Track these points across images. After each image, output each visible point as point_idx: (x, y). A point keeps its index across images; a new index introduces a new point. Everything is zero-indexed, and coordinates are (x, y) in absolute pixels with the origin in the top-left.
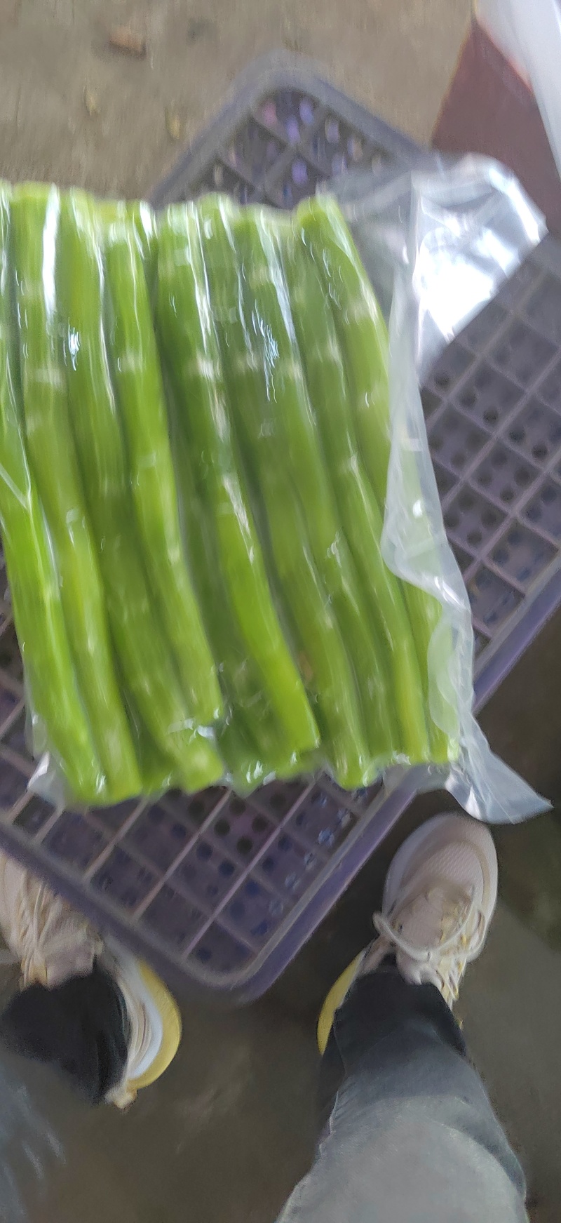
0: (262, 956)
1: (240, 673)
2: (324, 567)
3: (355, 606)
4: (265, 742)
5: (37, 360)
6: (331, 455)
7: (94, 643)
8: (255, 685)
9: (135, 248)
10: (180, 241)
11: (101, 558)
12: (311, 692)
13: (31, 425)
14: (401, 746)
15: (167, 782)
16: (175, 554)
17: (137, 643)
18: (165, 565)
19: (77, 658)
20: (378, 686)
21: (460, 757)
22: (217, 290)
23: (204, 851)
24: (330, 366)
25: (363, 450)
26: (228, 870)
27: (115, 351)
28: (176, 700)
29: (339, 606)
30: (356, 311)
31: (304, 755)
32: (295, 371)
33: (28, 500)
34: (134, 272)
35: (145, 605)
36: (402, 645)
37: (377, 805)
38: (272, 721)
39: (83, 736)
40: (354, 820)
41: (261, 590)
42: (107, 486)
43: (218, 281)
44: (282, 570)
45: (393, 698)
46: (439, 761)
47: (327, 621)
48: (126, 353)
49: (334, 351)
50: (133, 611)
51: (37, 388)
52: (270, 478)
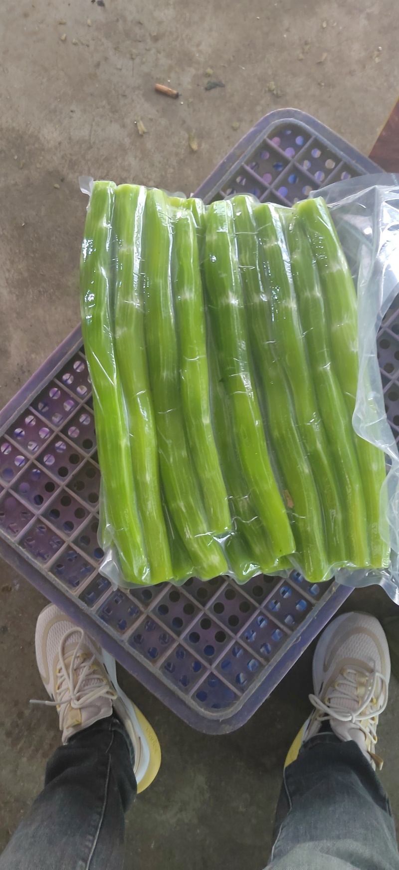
0: (244, 698)
1: (244, 501)
2: (305, 434)
3: (325, 460)
4: (257, 549)
5: (127, 292)
6: (313, 360)
7: (149, 477)
8: (255, 510)
9: (192, 224)
10: (220, 221)
11: (157, 419)
12: (291, 517)
13: (119, 333)
14: (350, 556)
15: (189, 573)
16: (206, 420)
17: (178, 477)
18: (200, 427)
19: (138, 486)
20: (337, 514)
21: (390, 566)
22: (243, 251)
23: (206, 623)
24: (315, 301)
25: (333, 358)
26: (221, 637)
27: (177, 288)
28: (201, 517)
29: (313, 459)
30: (335, 268)
31: (284, 559)
32: (293, 305)
33: (114, 381)
34: (192, 239)
35: (184, 453)
36: (355, 488)
37: (327, 596)
38: (264, 533)
39: (139, 539)
40: (310, 606)
41: (261, 444)
42: (165, 374)
43: (243, 245)
44: (276, 434)
45: (347, 524)
46: (375, 567)
47: (305, 469)
48: (184, 290)
49: (318, 293)
50: (177, 456)
51: (125, 307)
52: (271, 373)
